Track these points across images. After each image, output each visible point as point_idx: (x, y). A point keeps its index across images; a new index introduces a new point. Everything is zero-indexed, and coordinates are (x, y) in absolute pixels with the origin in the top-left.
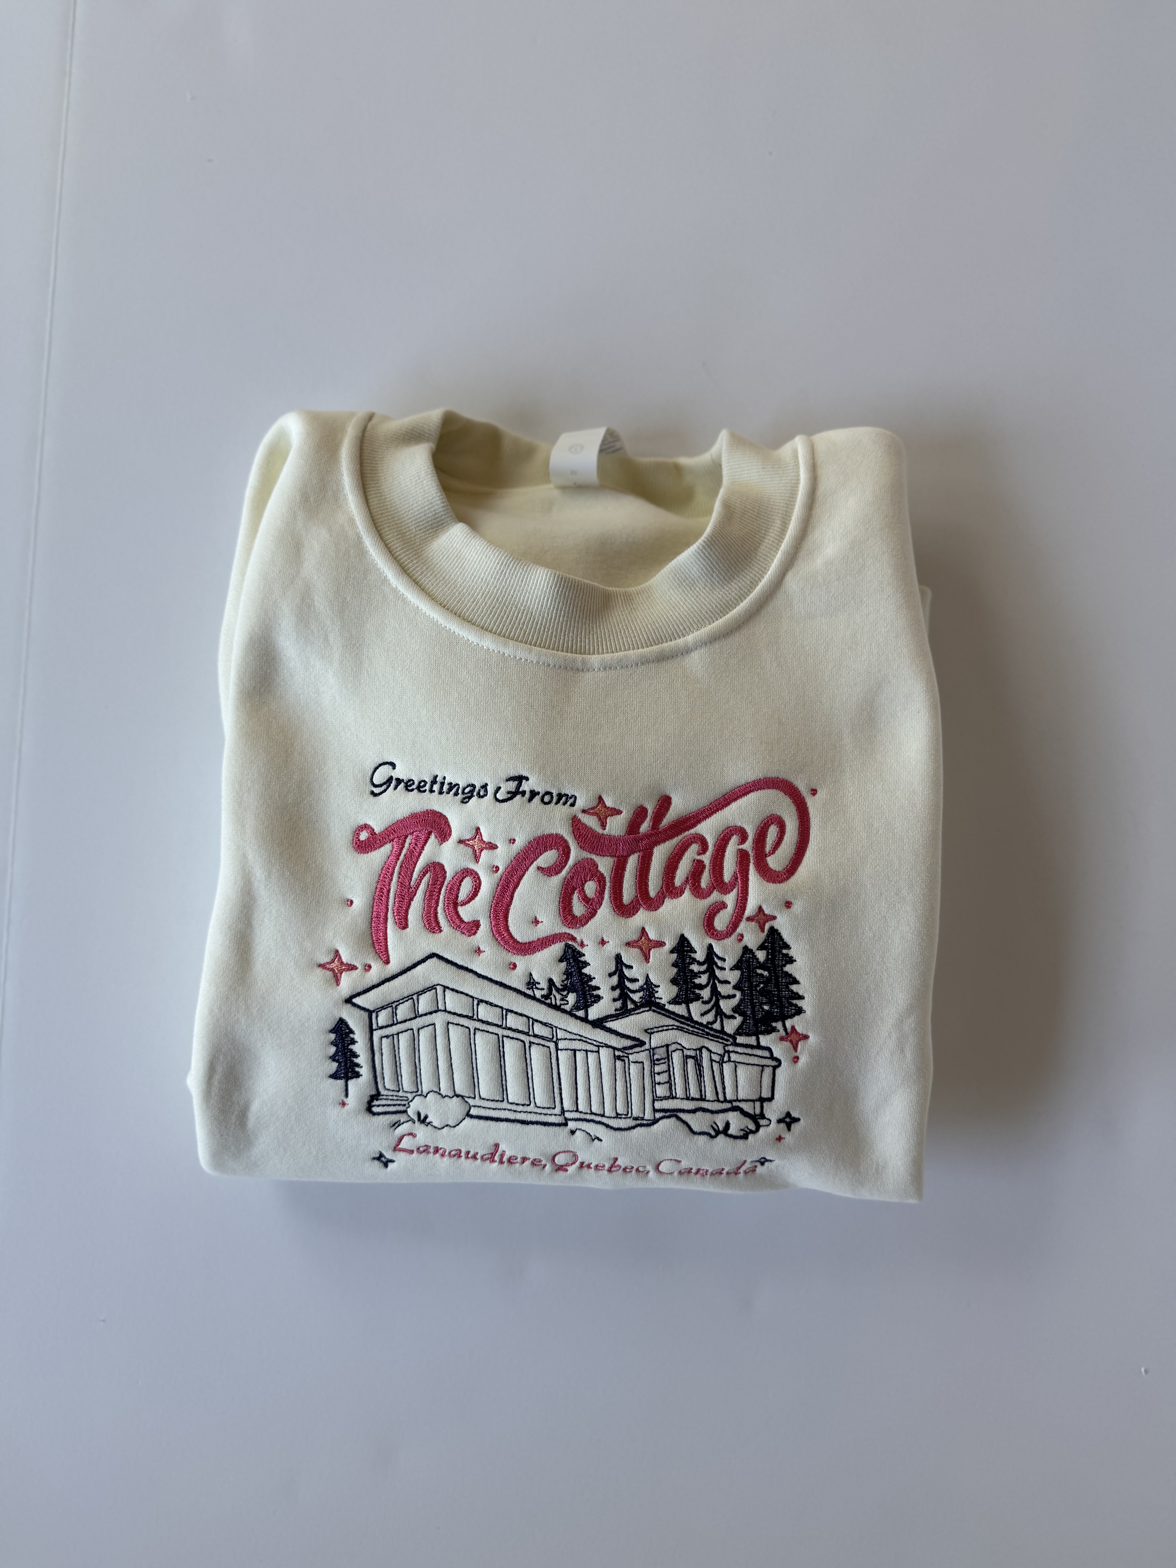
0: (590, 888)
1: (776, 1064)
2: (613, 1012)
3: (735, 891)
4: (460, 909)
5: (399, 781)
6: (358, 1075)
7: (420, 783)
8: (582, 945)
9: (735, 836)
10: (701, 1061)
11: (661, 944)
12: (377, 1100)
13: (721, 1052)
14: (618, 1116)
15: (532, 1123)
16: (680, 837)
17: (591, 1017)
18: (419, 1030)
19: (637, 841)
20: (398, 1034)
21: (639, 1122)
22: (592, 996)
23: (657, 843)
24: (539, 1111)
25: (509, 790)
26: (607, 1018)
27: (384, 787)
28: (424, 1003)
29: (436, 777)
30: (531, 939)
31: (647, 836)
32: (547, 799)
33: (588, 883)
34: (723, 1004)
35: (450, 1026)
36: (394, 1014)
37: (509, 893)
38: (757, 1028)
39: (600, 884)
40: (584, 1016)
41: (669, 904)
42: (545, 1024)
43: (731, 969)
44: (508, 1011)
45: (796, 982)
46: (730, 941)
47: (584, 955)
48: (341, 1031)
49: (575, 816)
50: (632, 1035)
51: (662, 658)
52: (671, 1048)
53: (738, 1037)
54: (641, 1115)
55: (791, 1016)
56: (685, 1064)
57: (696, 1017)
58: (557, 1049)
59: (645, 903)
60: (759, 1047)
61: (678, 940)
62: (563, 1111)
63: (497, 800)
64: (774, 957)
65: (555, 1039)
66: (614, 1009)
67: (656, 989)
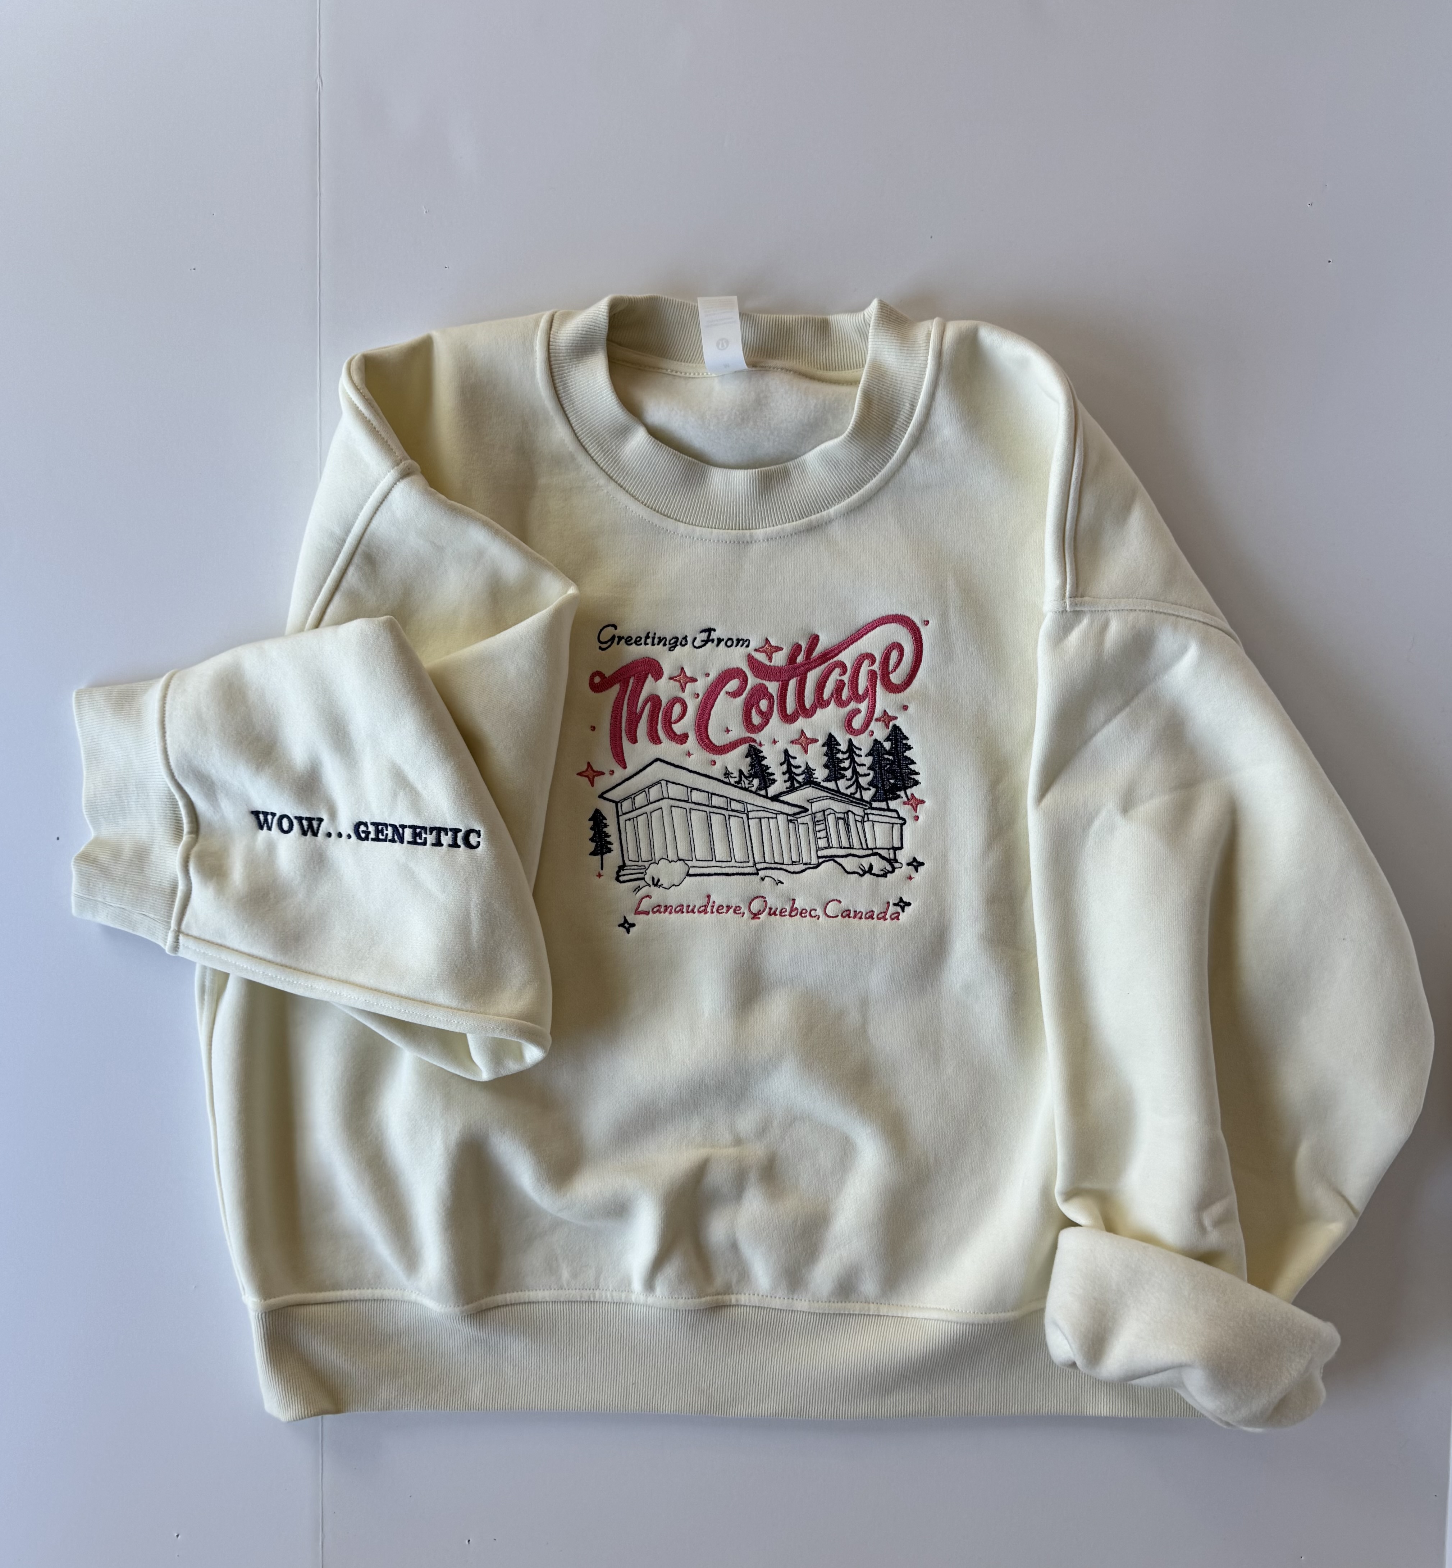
0: (764, 704)
1: (903, 822)
2: (785, 790)
3: (867, 700)
4: (673, 726)
5: (620, 638)
6: (610, 850)
7: (637, 638)
8: (761, 745)
9: (866, 660)
10: (849, 822)
11: (815, 741)
12: (623, 870)
13: (862, 814)
14: (793, 863)
15: (733, 874)
16: (826, 664)
17: (770, 795)
18: (651, 813)
19: (795, 669)
20: (637, 817)
21: (807, 866)
22: (770, 779)
23: (811, 669)
24: (738, 865)
25: (703, 639)
26: (781, 794)
27: (609, 643)
28: (654, 793)
29: (648, 633)
30: (725, 743)
31: (802, 665)
32: (729, 643)
33: (761, 701)
34: (861, 779)
35: (673, 808)
36: (633, 803)
37: (707, 711)
38: (886, 796)
39: (770, 701)
40: (765, 795)
41: (819, 712)
42: (738, 801)
43: (866, 756)
44: (712, 794)
45: (913, 763)
46: (864, 736)
47: (762, 752)
48: (598, 819)
49: (749, 654)
50: (799, 804)
51: (811, 529)
52: (826, 813)
53: (873, 803)
54: (809, 861)
55: (911, 787)
56: (837, 823)
57: (843, 790)
58: (748, 819)
59: (803, 713)
60: (889, 810)
61: (827, 738)
62: (755, 864)
63: (695, 647)
64: (897, 746)
65: (746, 812)
66: (785, 787)
67: (814, 772)
